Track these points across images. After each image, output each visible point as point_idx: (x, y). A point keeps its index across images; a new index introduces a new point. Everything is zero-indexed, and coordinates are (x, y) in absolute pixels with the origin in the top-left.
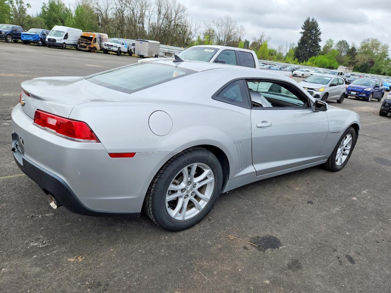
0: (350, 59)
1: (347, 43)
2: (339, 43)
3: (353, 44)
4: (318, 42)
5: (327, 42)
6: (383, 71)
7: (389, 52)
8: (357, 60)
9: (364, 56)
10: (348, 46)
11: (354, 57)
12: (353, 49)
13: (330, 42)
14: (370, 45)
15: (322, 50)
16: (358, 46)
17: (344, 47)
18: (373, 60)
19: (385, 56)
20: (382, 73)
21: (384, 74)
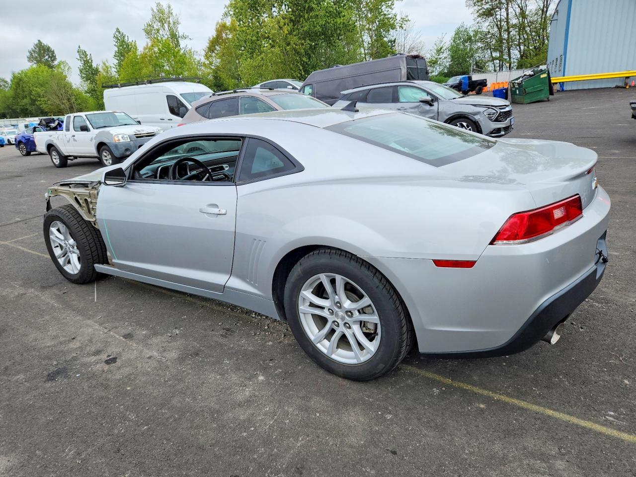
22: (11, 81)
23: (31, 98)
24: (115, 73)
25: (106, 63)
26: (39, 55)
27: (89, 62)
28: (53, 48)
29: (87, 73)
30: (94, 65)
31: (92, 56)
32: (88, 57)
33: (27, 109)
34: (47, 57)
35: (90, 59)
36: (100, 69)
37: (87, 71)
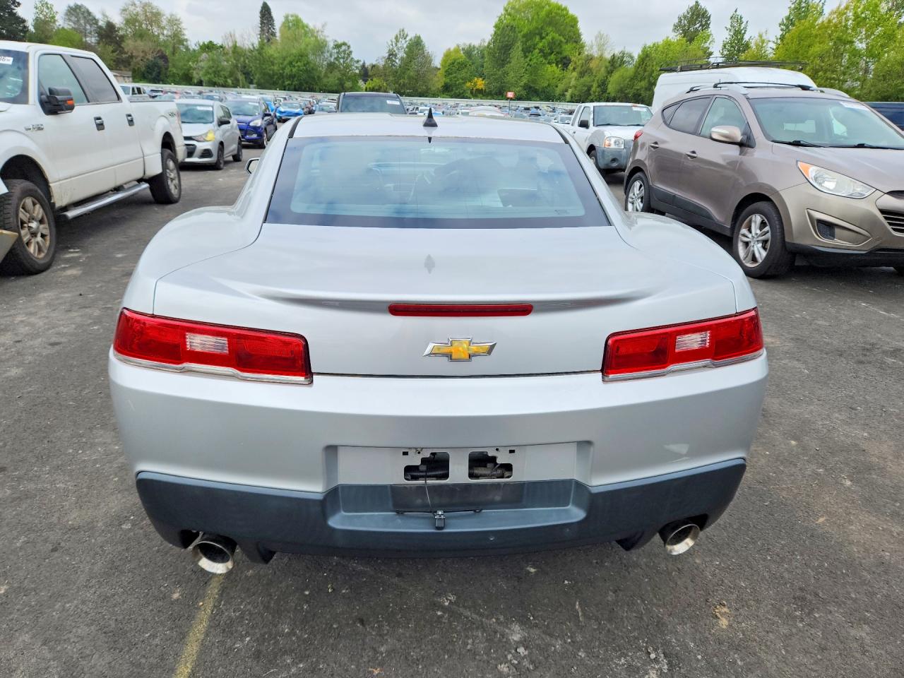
0: (113, 52)
1: (89, 14)
2: (69, 11)
3: (104, 15)
4: (13, 7)
5: (36, 8)
6: (196, 76)
7: (185, 32)
8: (129, 54)
9: (142, 44)
10: (96, 21)
11: (120, 47)
12: (110, 26)
13: (45, 9)
14: (141, 18)
15: (32, 29)
16: (118, 20)
17: (87, 21)
18: (162, 53)
19: (181, 42)
20: (196, 81)
21: (200, 83)
22: (639, 56)
23: (649, 80)
24: (770, 50)
25: (764, 34)
26: (689, 22)
27: (740, 33)
28: (710, 12)
29: (732, 49)
30: (746, 38)
31: (748, 24)
32: (743, 26)
33: (640, 95)
34: (698, 25)
35: (745, 28)
36: (753, 45)
37: (732, 47)
